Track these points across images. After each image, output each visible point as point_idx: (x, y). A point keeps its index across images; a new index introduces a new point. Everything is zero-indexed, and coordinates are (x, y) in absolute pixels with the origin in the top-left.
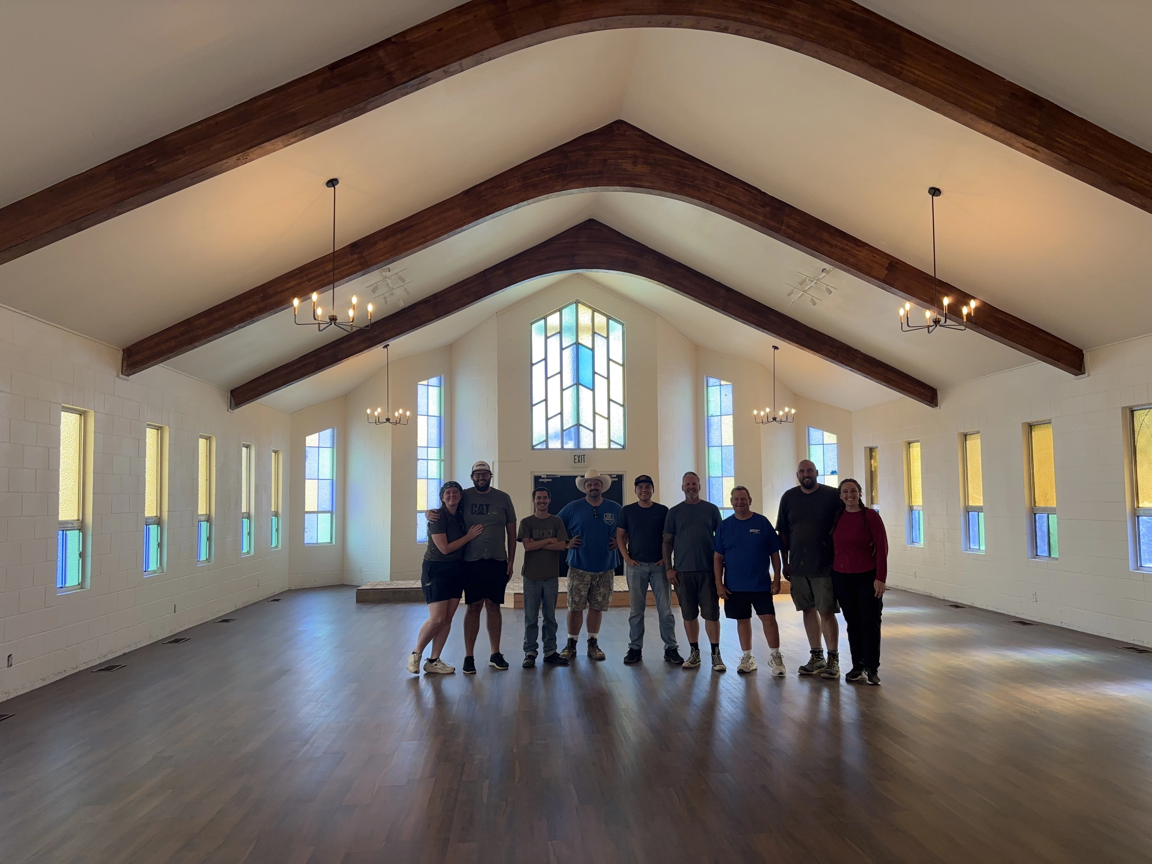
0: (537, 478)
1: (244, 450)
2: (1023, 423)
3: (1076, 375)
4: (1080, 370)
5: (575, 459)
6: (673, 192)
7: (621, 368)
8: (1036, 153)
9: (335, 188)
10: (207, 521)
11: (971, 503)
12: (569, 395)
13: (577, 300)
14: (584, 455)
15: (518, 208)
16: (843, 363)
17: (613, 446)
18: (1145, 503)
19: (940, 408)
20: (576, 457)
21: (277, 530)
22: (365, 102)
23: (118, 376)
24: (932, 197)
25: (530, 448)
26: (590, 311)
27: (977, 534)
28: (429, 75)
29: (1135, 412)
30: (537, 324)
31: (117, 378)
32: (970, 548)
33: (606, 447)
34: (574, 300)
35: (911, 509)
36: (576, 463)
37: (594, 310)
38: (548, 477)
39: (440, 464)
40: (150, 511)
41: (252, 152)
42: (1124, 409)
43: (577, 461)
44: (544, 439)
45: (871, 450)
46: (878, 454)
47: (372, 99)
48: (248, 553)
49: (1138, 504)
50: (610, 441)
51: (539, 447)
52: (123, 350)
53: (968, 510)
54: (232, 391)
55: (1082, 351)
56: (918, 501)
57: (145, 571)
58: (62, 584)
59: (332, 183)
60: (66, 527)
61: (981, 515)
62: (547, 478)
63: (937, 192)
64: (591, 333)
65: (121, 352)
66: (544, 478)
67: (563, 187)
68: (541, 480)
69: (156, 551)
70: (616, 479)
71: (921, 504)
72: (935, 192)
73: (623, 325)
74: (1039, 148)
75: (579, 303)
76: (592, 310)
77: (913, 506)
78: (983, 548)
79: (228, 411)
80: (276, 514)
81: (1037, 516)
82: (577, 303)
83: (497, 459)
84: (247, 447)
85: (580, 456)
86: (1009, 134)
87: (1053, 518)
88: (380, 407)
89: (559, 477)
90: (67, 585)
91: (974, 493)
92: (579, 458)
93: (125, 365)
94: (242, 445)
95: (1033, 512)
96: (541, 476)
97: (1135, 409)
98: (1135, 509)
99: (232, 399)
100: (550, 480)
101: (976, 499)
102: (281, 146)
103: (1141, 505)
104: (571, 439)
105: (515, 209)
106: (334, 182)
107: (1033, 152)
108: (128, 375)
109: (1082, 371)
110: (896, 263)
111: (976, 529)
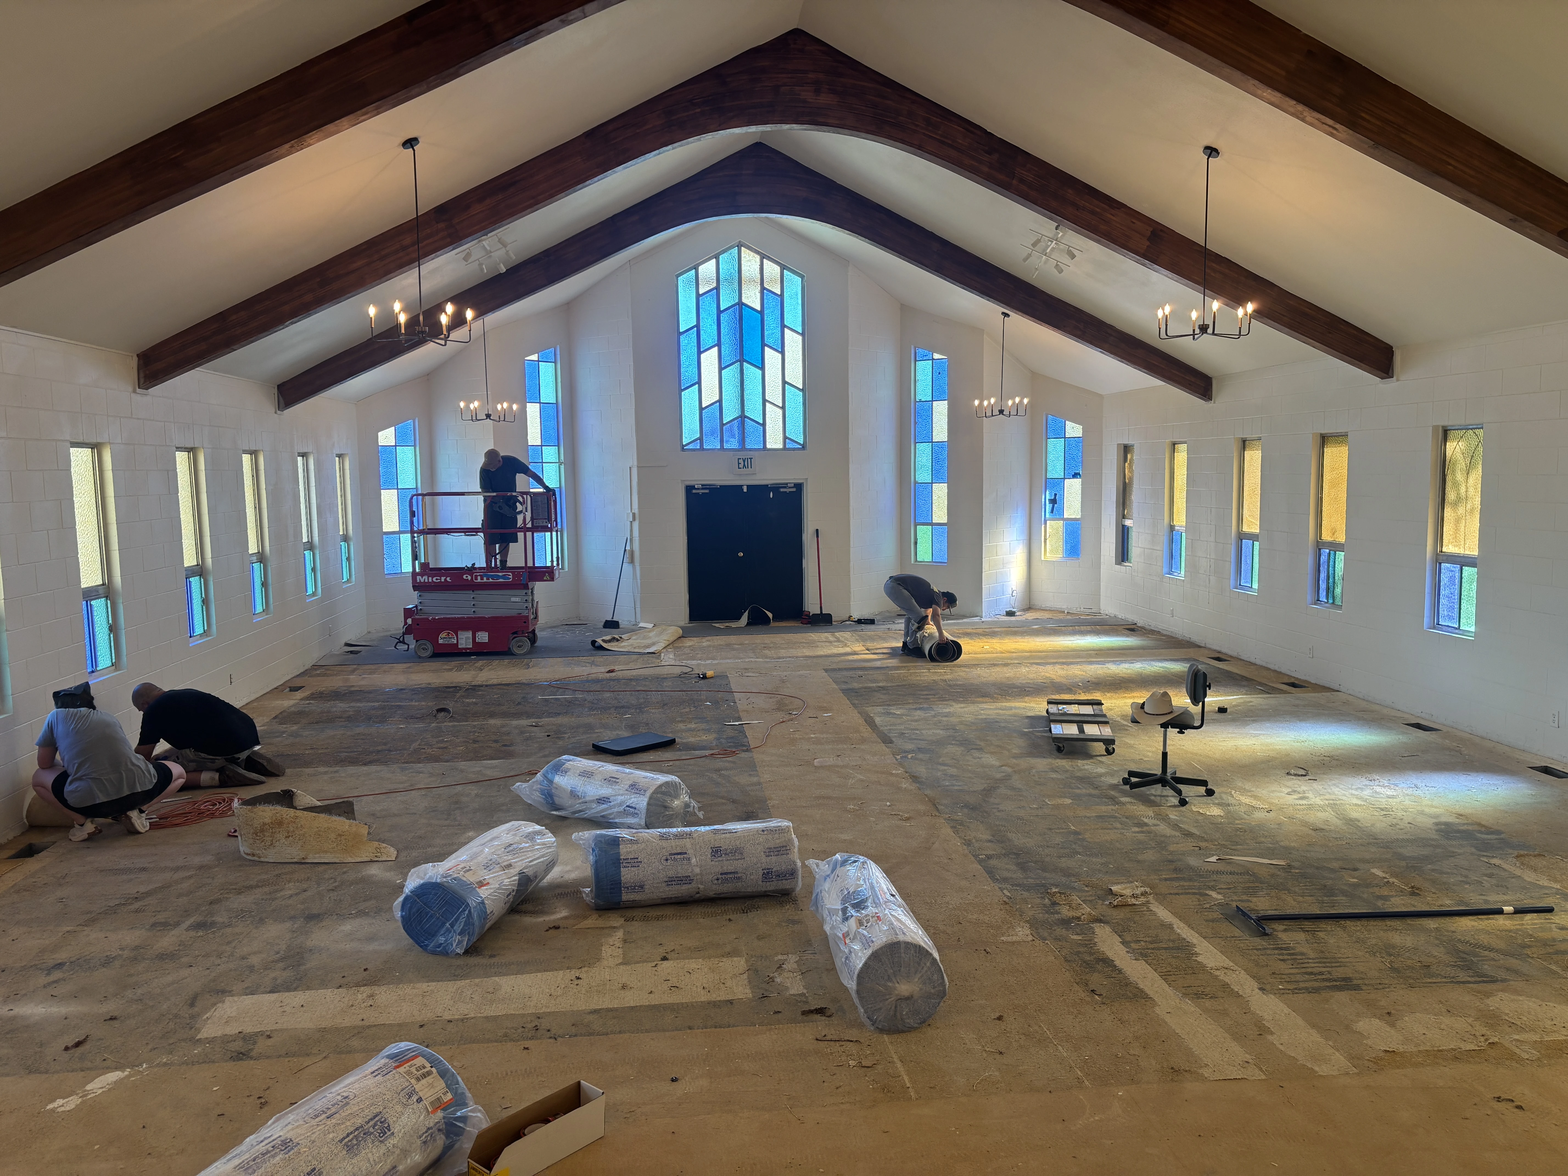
0: (689, 489)
1: (300, 459)
2: (1313, 434)
3: (1382, 378)
4: (1387, 373)
5: (739, 464)
6: (868, 132)
7: (800, 338)
8: (1335, 132)
9: (414, 150)
10: (261, 562)
11: (1246, 529)
12: (730, 373)
13: (740, 242)
14: (751, 459)
15: (659, 154)
16: (1091, 343)
17: (790, 445)
18: (1450, 546)
19: (1214, 403)
20: (741, 461)
21: (348, 559)
22: (457, 67)
23: (134, 391)
24: (1208, 159)
25: (679, 448)
26: (758, 258)
27: (1250, 568)
28: (540, 27)
29: (1448, 432)
30: (685, 276)
31: (133, 395)
32: (1240, 585)
33: (781, 446)
34: (736, 242)
35: (1172, 528)
36: (741, 468)
37: (763, 257)
38: (704, 487)
39: (559, 467)
40: (190, 559)
41: (310, 136)
42: (1435, 428)
43: (741, 466)
44: (698, 436)
45: (1126, 449)
46: (1136, 456)
47: (468, 61)
48: (314, 594)
49: (1442, 547)
50: (785, 438)
51: (691, 447)
52: (138, 355)
53: (1242, 536)
54: (279, 386)
55: (1392, 348)
56: (1180, 520)
57: (191, 637)
58: (92, 667)
59: (410, 143)
60: (90, 594)
61: (1257, 544)
62: (703, 489)
63: (1214, 153)
64: (759, 288)
65: (136, 359)
66: (698, 489)
67: (720, 125)
68: (694, 491)
69: (201, 609)
70: (794, 490)
71: (1184, 524)
72: (1211, 151)
73: (802, 277)
74: (1338, 126)
75: (742, 246)
76: (760, 256)
77: (1174, 526)
78: (1255, 586)
79: (276, 413)
80: (346, 538)
81: (1322, 551)
82: (740, 246)
83: (636, 463)
84: (304, 455)
85: (745, 458)
86: (1300, 107)
87: (1340, 555)
88: (478, 400)
89: (719, 487)
90: (98, 669)
91: (1249, 516)
92: (744, 461)
93: (142, 375)
94: (297, 454)
95: (1319, 545)
96: (694, 486)
97: (1449, 428)
98: (1437, 554)
99: (281, 398)
100: (707, 491)
101: (1251, 525)
102: (346, 126)
103: (1444, 549)
104: (733, 436)
105: (655, 156)
106: (413, 143)
107: (1331, 130)
108: (147, 389)
109: (1390, 374)
110: (1161, 231)
111: (1249, 562)
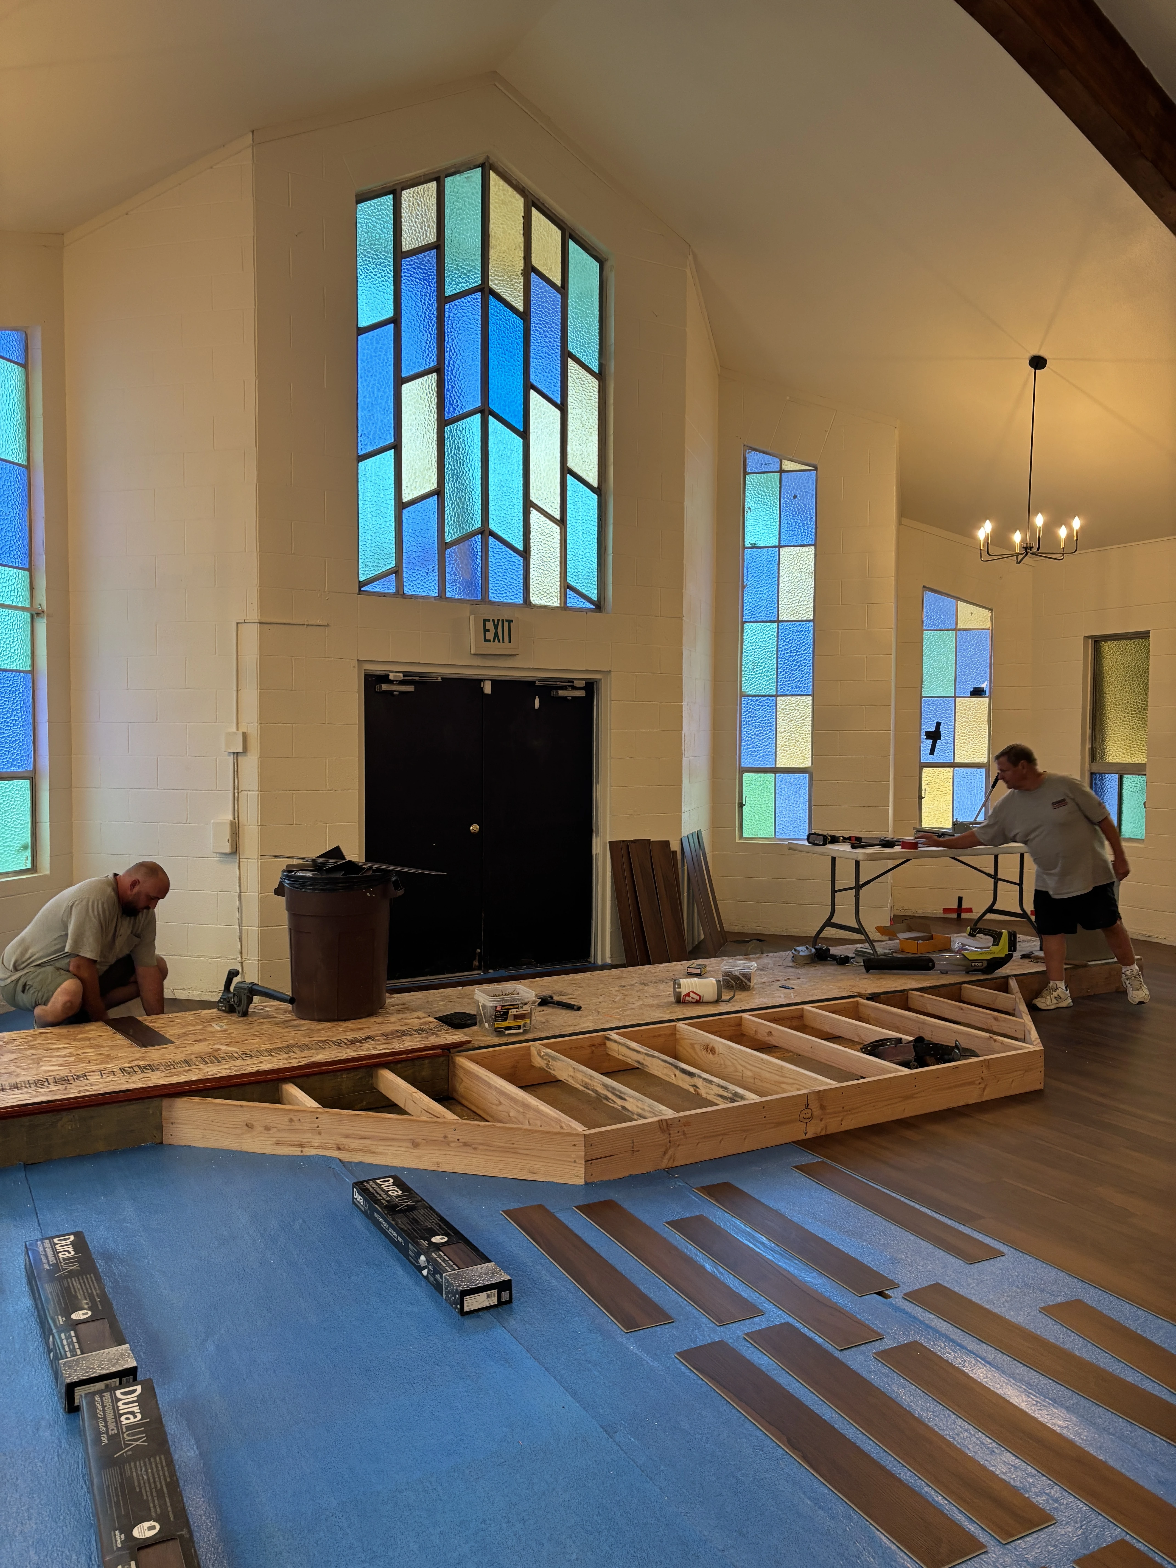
0: (372, 681)
5: (486, 631)
7: (595, 383)
13: (486, 159)
14: (510, 621)
17: (574, 601)
20: (490, 625)
25: (353, 588)
26: (520, 201)
30: (373, 203)
33: (556, 602)
34: (478, 157)
36: (489, 641)
37: (529, 202)
38: (408, 678)
39: (32, 621)
43: (490, 636)
44: (393, 564)
45: (1098, 645)
50: (565, 585)
51: (376, 587)
62: (401, 683)
64: (522, 265)
66: (391, 682)
68: (385, 687)
73: (602, 262)
75: (490, 168)
76: (525, 198)
82: (486, 167)
83: (254, 616)
85: (498, 620)
89: (440, 679)
92: (496, 627)
96: (388, 675)
100: (411, 688)
104: (465, 572)
